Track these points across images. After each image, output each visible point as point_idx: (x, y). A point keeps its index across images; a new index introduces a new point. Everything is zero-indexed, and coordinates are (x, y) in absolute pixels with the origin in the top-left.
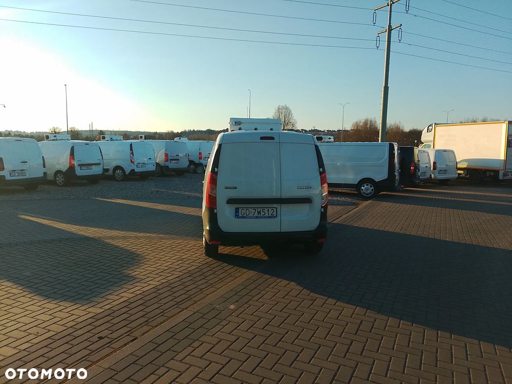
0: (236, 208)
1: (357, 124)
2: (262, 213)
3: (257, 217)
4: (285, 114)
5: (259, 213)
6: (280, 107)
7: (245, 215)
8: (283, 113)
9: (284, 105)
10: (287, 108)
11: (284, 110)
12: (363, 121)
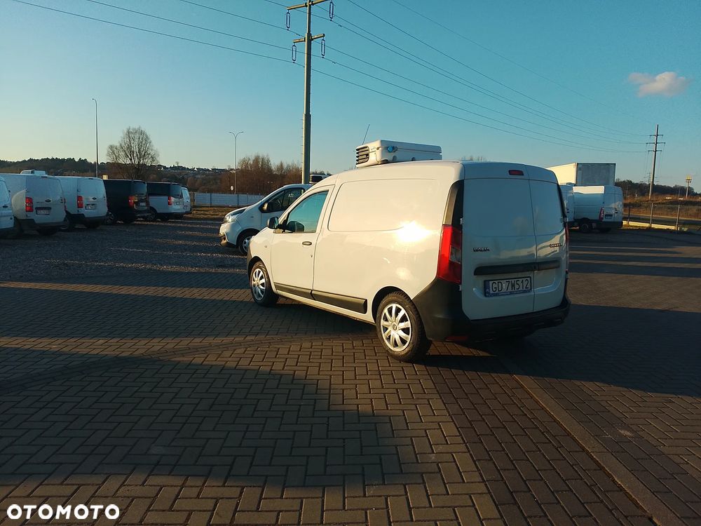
0: (485, 281)
1: (244, 162)
2: (517, 287)
3: (511, 293)
4: (137, 141)
5: (513, 286)
6: (131, 130)
7: (497, 291)
8: (137, 140)
9: (137, 127)
10: (142, 133)
11: (137, 136)
12: (252, 158)
